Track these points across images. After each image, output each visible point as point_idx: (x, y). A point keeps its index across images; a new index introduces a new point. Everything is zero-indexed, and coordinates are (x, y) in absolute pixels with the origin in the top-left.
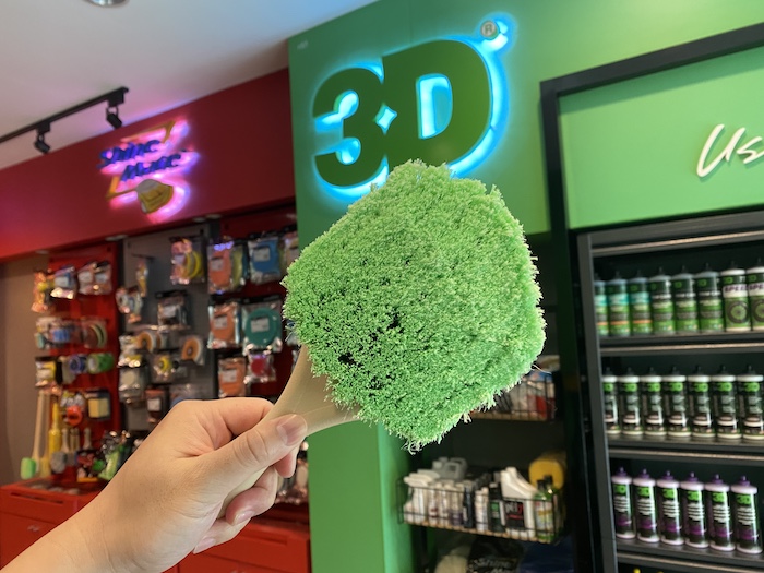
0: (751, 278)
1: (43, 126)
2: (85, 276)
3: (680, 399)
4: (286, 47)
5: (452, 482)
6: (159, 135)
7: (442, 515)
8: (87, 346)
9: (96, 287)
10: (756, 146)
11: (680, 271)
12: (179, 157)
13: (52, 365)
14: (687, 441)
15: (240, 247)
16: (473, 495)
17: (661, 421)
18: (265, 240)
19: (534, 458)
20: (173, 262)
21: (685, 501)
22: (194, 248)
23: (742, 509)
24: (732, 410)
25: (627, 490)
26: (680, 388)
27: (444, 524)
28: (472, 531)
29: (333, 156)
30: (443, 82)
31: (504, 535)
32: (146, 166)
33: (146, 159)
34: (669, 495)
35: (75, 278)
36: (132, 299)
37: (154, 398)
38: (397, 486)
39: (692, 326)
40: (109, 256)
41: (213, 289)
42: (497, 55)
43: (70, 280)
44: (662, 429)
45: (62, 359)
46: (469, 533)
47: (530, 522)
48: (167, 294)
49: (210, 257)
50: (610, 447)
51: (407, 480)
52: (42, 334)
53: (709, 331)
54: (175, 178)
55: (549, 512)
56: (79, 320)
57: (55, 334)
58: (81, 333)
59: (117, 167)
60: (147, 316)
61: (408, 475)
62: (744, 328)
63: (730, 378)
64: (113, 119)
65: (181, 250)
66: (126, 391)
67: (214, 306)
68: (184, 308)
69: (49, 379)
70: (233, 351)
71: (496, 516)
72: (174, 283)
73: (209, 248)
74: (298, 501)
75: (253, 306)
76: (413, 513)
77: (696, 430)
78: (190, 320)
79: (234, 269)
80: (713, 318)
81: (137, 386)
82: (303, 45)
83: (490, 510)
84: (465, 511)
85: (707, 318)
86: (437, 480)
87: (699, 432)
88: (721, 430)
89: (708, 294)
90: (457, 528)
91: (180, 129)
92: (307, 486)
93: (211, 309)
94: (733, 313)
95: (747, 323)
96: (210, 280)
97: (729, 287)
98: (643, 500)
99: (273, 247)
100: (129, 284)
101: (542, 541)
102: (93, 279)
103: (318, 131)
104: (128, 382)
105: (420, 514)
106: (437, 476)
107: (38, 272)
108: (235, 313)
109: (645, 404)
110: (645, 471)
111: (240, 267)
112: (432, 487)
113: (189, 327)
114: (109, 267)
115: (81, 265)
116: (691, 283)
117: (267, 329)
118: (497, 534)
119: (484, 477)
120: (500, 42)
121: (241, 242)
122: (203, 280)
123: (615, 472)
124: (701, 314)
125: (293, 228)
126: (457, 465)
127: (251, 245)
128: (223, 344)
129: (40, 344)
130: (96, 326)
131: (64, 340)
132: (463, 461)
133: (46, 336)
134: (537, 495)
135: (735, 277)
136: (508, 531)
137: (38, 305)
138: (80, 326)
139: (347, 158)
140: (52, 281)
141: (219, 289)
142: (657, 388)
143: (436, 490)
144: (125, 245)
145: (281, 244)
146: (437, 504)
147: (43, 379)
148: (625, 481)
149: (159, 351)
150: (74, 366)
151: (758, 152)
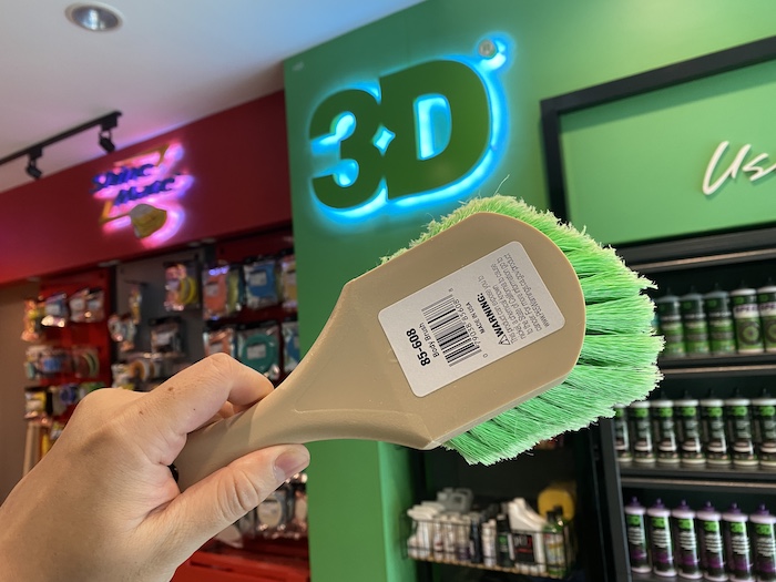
0: (762, 298)
1: (35, 152)
2: (76, 304)
3: (693, 424)
4: (282, 68)
5: (457, 514)
6: (152, 158)
7: (447, 549)
8: (78, 376)
9: (88, 315)
10: (763, 163)
11: (688, 292)
12: (172, 181)
13: (41, 396)
14: (702, 468)
15: (236, 271)
16: (480, 528)
17: (674, 448)
18: (262, 264)
19: (542, 487)
20: (167, 287)
21: (702, 533)
22: (189, 273)
23: (763, 540)
24: (747, 435)
25: (641, 521)
26: (693, 413)
27: (451, 559)
28: (480, 566)
29: (330, 179)
30: (441, 101)
31: (514, 571)
32: (140, 190)
33: (139, 184)
34: (685, 526)
35: (66, 306)
36: (125, 326)
38: (400, 519)
39: (703, 348)
40: (102, 283)
41: (208, 315)
42: (494, 74)
43: (61, 307)
44: (675, 456)
45: (53, 389)
46: (476, 569)
47: (540, 556)
48: (160, 321)
49: (205, 282)
50: (622, 475)
51: (411, 513)
52: (32, 363)
53: (721, 354)
54: (170, 202)
55: (560, 545)
56: (70, 349)
57: (46, 363)
58: (73, 363)
59: (110, 192)
60: (140, 344)
61: (411, 507)
62: (756, 350)
63: (745, 402)
64: (106, 144)
65: (175, 276)
67: (209, 332)
68: (178, 335)
69: (38, 410)
71: (504, 549)
72: (168, 309)
73: (204, 274)
74: (297, 536)
75: (249, 333)
76: (418, 548)
77: (711, 456)
78: (184, 346)
79: (229, 294)
80: (724, 339)
82: (299, 67)
83: (498, 544)
84: (471, 545)
85: (719, 340)
86: (442, 513)
87: (714, 459)
88: (737, 457)
89: (718, 314)
90: (464, 563)
91: (174, 152)
92: (306, 520)
93: (206, 337)
94: (745, 334)
95: (760, 345)
96: (206, 305)
97: (740, 307)
98: (658, 532)
99: (270, 271)
100: (122, 311)
101: (553, 576)
102: (86, 307)
103: (315, 153)
105: (425, 549)
106: (442, 507)
107: (29, 299)
108: (231, 339)
109: (657, 431)
110: (659, 501)
111: (236, 293)
112: (437, 520)
113: (183, 355)
114: (101, 294)
115: (73, 291)
116: (701, 303)
117: (264, 355)
118: (506, 570)
119: (491, 508)
120: (498, 61)
121: (237, 266)
122: (198, 306)
123: (628, 502)
124: (713, 335)
125: (289, 251)
126: (464, 497)
127: (247, 269)
129: (30, 374)
130: (88, 354)
131: (55, 369)
132: (469, 492)
133: (37, 365)
134: (546, 528)
135: (746, 297)
136: (517, 566)
137: (29, 334)
138: (71, 356)
139: (344, 181)
140: (43, 309)
141: (214, 314)
142: (669, 414)
143: (442, 523)
144: (118, 271)
145: (278, 268)
146: (442, 538)
147: (32, 411)
148: (639, 512)
149: (153, 380)
150: (64, 396)
151: (765, 169)
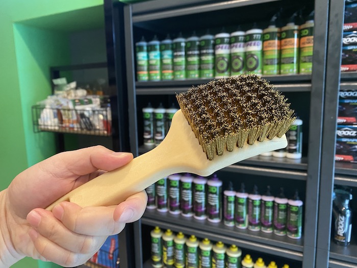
0: (232, 40)
21: (182, 189)
39: (194, 75)
62: (225, 76)
80: (208, 69)
85: (204, 69)
89: (205, 51)
94: (219, 66)
95: (227, 73)
116: (198, 43)
124: (201, 66)
135: (222, 39)
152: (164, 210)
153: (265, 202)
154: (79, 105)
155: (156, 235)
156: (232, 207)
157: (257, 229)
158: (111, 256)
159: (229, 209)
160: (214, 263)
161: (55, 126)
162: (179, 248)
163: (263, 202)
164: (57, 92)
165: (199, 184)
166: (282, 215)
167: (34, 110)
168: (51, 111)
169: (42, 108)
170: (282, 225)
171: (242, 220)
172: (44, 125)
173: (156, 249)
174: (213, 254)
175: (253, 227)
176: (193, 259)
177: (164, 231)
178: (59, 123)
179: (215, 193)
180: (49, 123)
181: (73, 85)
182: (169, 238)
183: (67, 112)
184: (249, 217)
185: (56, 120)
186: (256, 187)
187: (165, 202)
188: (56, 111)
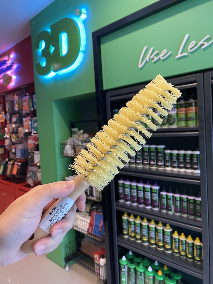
6: (6, 58)
12: (12, 66)
15: (31, 97)
20: (14, 102)
21: (138, 190)
22: (19, 98)
29: (39, 64)
32: (5, 69)
33: (4, 67)
34: (133, 188)
37: (13, 148)
40: (2, 100)
44: (134, 164)
47: (94, 194)
48: (14, 114)
49: (23, 101)
51: (66, 178)
54: (12, 73)
61: (68, 176)
66: (7, 146)
68: (19, 119)
70: (30, 134)
71: (86, 191)
72: (15, 110)
73: (23, 98)
77: (144, 165)
79: (29, 105)
81: (9, 144)
82: (34, 22)
91: (13, 56)
93: (24, 119)
96: (23, 109)
98: (126, 189)
101: (97, 201)
104: (7, 142)
108: (30, 120)
110: (128, 179)
111: (31, 104)
113: (21, 125)
114: (2, 104)
121: (31, 95)
127: (33, 96)
128: (27, 131)
136: (90, 197)
144: (5, 97)
149: (13, 133)
151: (157, 57)
152: (128, 203)
153: (182, 198)
154: (84, 143)
155: (125, 217)
156: (164, 201)
157: (178, 214)
158: (100, 229)
159: (163, 202)
160: (157, 235)
161: (72, 154)
162: (137, 226)
163: (181, 198)
164: (73, 135)
165: (147, 188)
166: (192, 206)
167: (62, 145)
168: (70, 146)
169: (66, 144)
170: (192, 212)
171: (170, 208)
172: (66, 154)
173: (125, 226)
174: (156, 229)
175: (176, 213)
176: (145, 232)
177: (129, 215)
178: (74, 152)
179: (156, 193)
180: (69, 152)
181: (82, 131)
182: (132, 219)
183: (78, 146)
184: (174, 207)
185: (73, 151)
186: (177, 190)
187: (129, 198)
188: (72, 146)
